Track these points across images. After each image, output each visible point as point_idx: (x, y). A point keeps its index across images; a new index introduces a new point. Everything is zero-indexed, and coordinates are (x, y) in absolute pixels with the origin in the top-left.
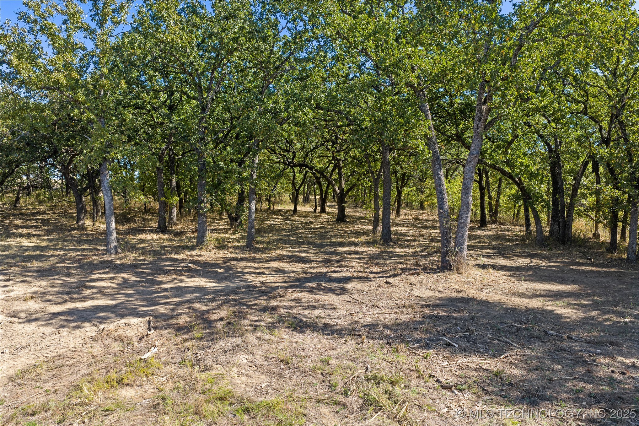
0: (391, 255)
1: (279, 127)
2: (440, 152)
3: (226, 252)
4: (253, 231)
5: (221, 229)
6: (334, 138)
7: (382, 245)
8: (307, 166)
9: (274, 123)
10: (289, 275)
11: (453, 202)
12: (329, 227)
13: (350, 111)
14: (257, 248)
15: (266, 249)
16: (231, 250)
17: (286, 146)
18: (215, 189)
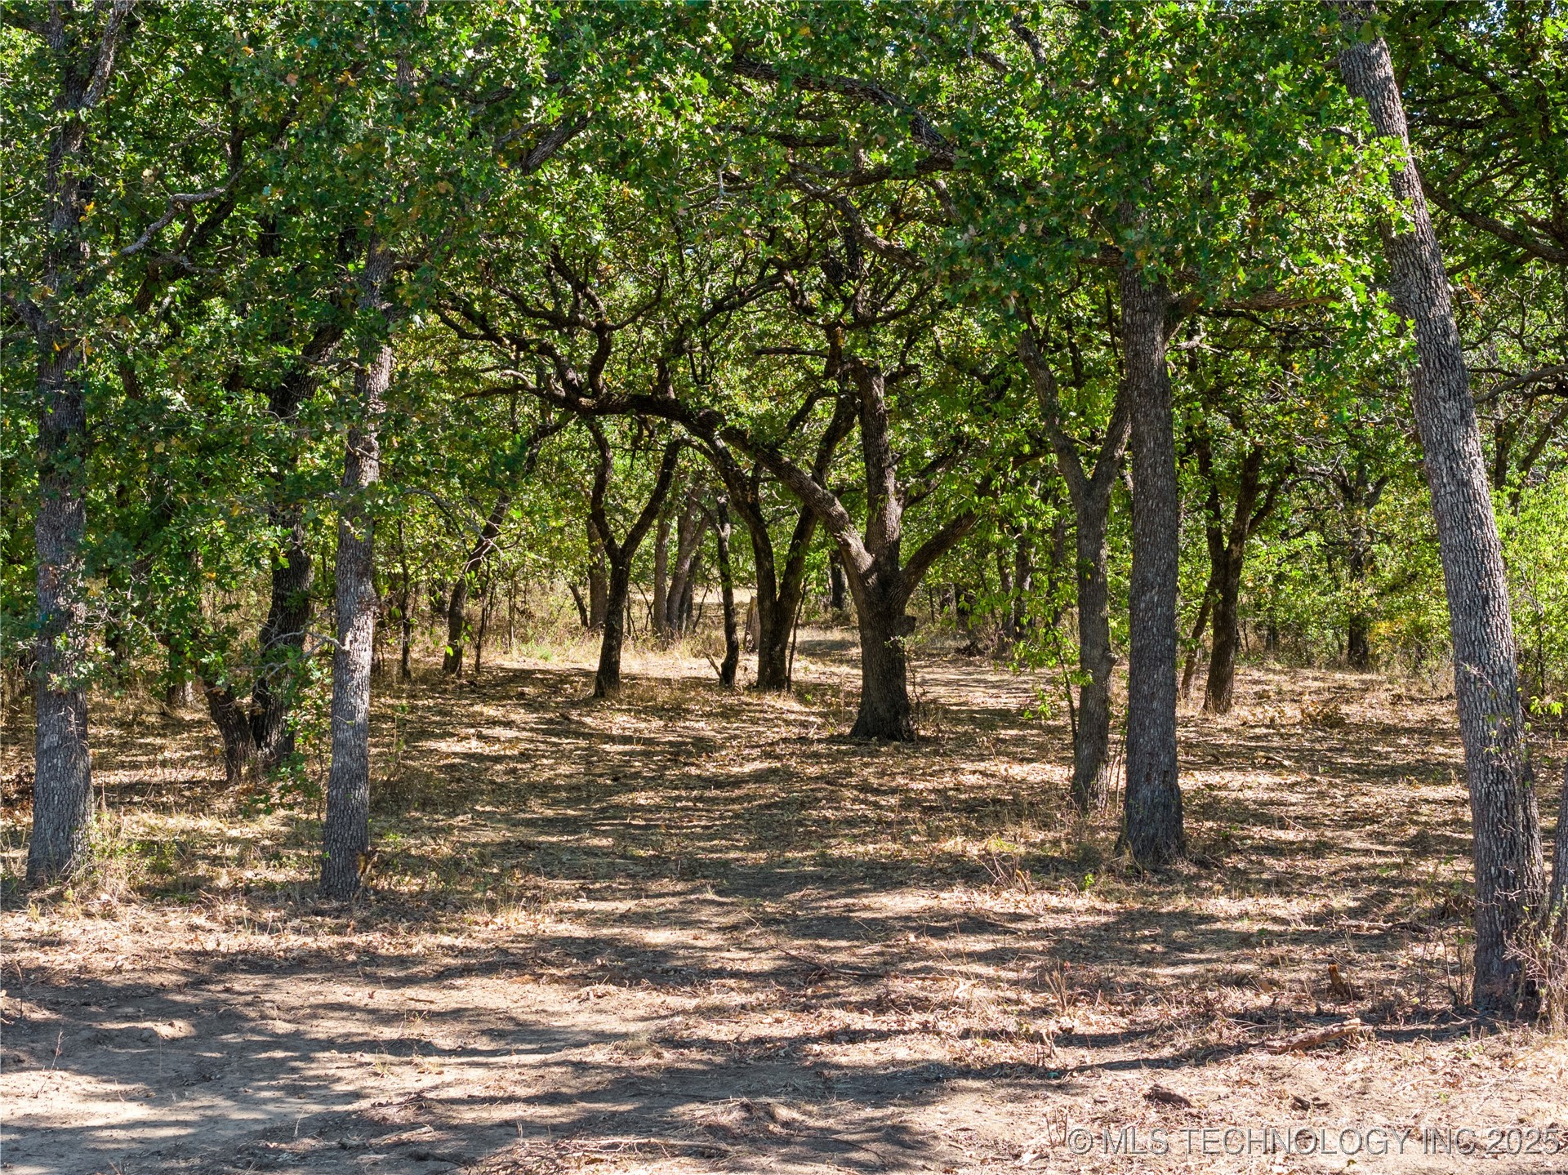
0: (1179, 934)
1: (513, 183)
2: (1463, 327)
3: (200, 920)
4: (363, 793)
5: (171, 786)
6: (838, 242)
7: (1127, 879)
8: (675, 411)
9: (482, 159)
10: (575, 1055)
11: (1537, 619)
12: (812, 770)
13: (936, 87)
14: (381, 895)
15: (438, 901)
16: (230, 908)
17: (555, 293)
18: (139, 546)
